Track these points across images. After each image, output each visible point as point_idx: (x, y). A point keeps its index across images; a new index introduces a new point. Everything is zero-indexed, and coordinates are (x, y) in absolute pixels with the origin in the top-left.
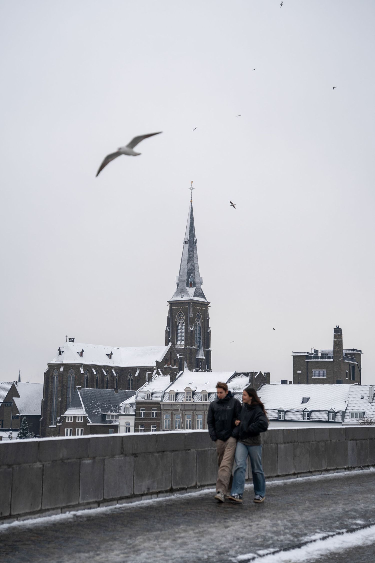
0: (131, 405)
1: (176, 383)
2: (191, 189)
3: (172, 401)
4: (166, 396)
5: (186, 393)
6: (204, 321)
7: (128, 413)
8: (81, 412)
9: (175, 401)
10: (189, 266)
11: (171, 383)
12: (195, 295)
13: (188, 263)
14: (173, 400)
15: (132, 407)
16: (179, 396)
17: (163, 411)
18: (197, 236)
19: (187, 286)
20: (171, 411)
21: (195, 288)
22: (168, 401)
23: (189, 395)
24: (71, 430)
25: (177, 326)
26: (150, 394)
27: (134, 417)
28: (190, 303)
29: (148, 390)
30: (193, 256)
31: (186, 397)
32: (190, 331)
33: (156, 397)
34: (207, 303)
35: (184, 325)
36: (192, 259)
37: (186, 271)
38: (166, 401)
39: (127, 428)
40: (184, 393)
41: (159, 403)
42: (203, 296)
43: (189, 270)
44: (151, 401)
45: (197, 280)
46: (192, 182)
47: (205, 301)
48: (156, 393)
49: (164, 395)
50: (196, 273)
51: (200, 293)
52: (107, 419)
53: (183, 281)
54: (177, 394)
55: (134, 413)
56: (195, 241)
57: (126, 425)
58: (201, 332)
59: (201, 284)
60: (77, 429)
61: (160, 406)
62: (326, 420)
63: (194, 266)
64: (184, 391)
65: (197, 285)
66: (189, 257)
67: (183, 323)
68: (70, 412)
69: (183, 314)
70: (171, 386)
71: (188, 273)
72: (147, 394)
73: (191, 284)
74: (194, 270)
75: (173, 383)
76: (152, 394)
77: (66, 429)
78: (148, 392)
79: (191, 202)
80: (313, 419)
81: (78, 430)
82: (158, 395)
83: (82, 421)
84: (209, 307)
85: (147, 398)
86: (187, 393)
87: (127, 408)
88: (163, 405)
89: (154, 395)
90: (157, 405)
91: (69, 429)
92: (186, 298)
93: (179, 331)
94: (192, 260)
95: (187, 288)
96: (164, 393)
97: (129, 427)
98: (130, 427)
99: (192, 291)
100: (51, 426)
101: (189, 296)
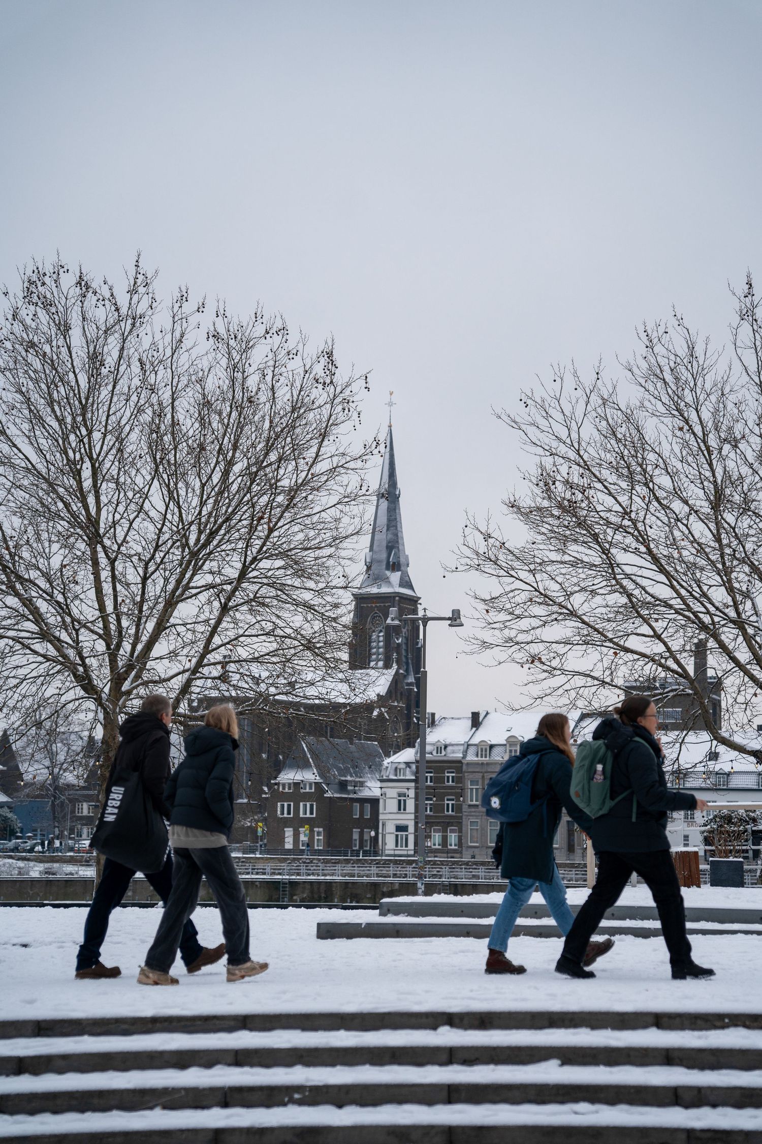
0: (408, 764)
1: (481, 729)
2: (391, 404)
3: (484, 759)
4: (472, 750)
5: (508, 745)
6: (413, 628)
7: (402, 777)
8: (310, 776)
9: (488, 759)
10: (390, 536)
11: (474, 729)
12: (401, 585)
13: (388, 530)
14: (486, 757)
15: (410, 767)
16: (495, 751)
17: (466, 774)
18: (400, 485)
19: (387, 568)
20: (481, 774)
21: (400, 573)
22: (476, 759)
23: (513, 749)
24: (289, 806)
25: (370, 636)
26: (443, 747)
27: (413, 784)
28: (394, 597)
29: (439, 741)
30: (396, 519)
31: (508, 751)
32: (396, 646)
33: (453, 752)
34: (415, 599)
35: (381, 634)
36: (393, 524)
37: (384, 544)
38: (471, 757)
39: (400, 801)
40: (505, 745)
41: (460, 762)
42: (411, 587)
43: (389, 542)
44: (445, 758)
45: (402, 560)
46: (391, 394)
47: (415, 595)
48: (452, 745)
49: (467, 748)
50: (401, 547)
51: (407, 582)
52: (350, 788)
53: (379, 561)
54: (492, 747)
55: (414, 778)
56: (397, 493)
57: (399, 796)
58: (407, 647)
59: (408, 565)
60: (301, 804)
61: (462, 766)
62: (756, 787)
63: (397, 536)
64: (505, 742)
65: (402, 568)
66: (389, 520)
67: (381, 631)
68: (288, 776)
69: (380, 616)
70: (476, 734)
71: (387, 547)
72: (437, 748)
73: (395, 566)
74: (398, 542)
75: (477, 730)
76: (446, 747)
77: (279, 804)
78: (439, 743)
79: (390, 426)
80: (732, 785)
81: (305, 806)
82: (456, 748)
83: (313, 790)
84: (419, 606)
85: (437, 753)
86: (510, 745)
87: (400, 769)
88: (468, 764)
89: (449, 749)
90: (457, 765)
91: (286, 804)
92: (385, 589)
93: (374, 644)
94: (393, 526)
95: (388, 573)
96: (468, 745)
97: (405, 801)
98: (407, 801)
99: (395, 577)
100: (240, 801)
101: (392, 587)
